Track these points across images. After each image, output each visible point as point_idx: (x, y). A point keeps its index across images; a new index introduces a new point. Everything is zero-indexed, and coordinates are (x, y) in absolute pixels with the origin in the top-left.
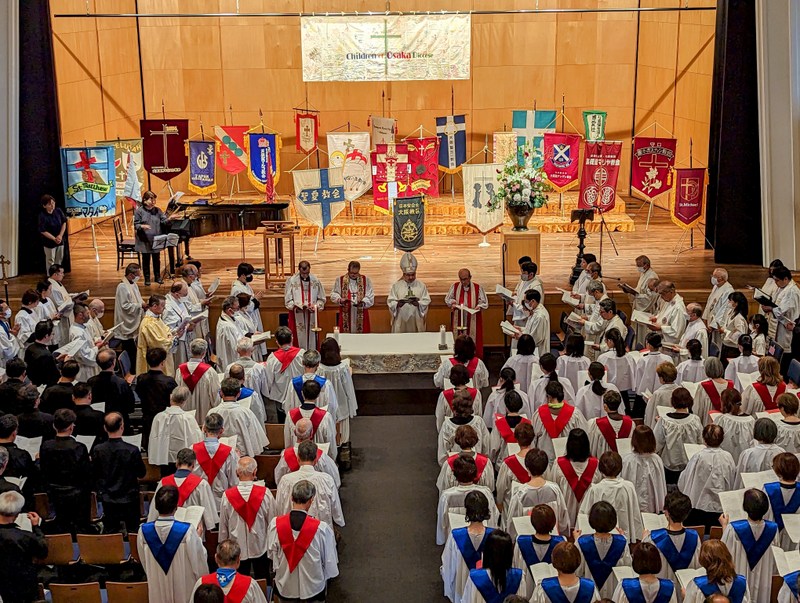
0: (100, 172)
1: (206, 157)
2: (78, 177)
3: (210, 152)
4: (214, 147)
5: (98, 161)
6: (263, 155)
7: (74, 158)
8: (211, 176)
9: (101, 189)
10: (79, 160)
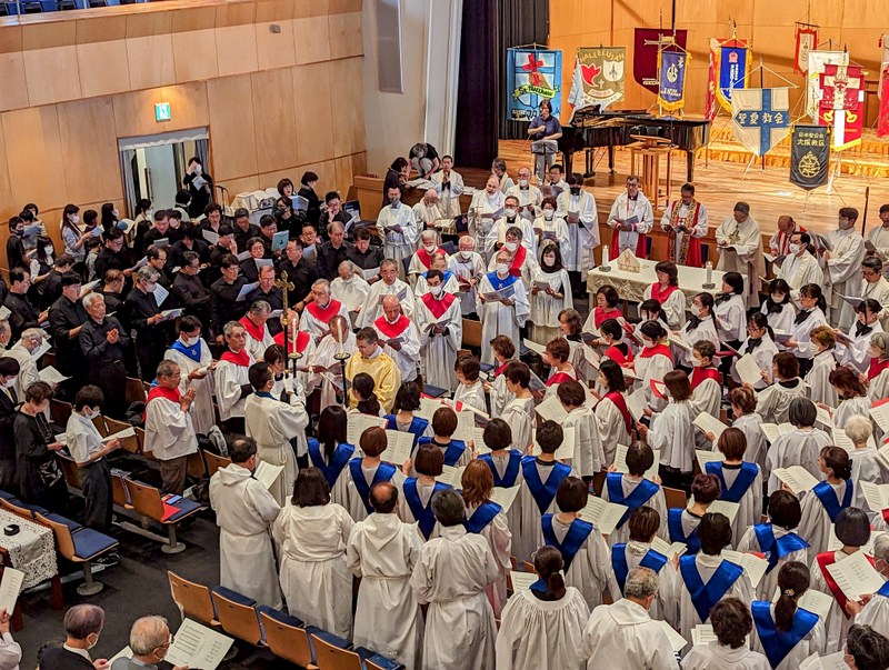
0: (546, 76)
1: (676, 70)
2: (525, 80)
3: (681, 66)
4: (684, 60)
5: (545, 65)
6: (732, 71)
7: (522, 60)
8: (680, 91)
9: (546, 93)
10: (527, 62)
